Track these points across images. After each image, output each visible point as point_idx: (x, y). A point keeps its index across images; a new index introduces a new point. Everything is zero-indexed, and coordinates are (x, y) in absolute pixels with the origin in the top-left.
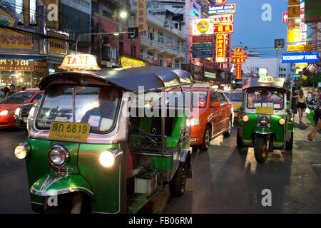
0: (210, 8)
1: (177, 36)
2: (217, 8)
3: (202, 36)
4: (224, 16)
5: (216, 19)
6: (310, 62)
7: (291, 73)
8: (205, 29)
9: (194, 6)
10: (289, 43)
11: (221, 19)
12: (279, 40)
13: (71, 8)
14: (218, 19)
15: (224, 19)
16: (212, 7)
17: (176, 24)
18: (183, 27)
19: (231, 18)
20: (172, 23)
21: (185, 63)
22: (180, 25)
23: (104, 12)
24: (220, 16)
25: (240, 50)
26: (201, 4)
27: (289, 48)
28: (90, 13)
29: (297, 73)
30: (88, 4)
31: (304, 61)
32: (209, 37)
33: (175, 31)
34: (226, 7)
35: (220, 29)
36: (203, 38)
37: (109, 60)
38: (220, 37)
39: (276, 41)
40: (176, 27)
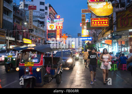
0: (54, 20)
1: (42, 30)
2: (57, 20)
3: (51, 30)
4: (59, 23)
5: (56, 24)
6: (89, 40)
7: (84, 43)
8: (53, 28)
9: (48, 19)
10: (82, 34)
11: (58, 24)
12: (79, 34)
13: (6, 20)
14: (57, 24)
15: (60, 24)
16: (55, 19)
17: (42, 26)
18: (44, 27)
19: (62, 24)
20: (40, 25)
21: (45, 40)
22: (43, 26)
23: (17, 21)
24: (58, 23)
25: (65, 35)
26: (51, 18)
27: (82, 36)
28: (12, 22)
29: (86, 43)
30: (12, 19)
31: (87, 40)
32: (54, 30)
33: (42, 28)
34: (60, 20)
35: (58, 27)
36: (52, 31)
37: (19, 40)
38: (58, 31)
39: (78, 34)
40: (42, 27)
